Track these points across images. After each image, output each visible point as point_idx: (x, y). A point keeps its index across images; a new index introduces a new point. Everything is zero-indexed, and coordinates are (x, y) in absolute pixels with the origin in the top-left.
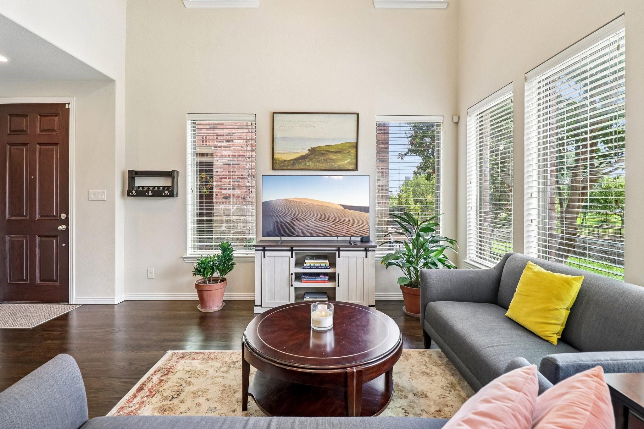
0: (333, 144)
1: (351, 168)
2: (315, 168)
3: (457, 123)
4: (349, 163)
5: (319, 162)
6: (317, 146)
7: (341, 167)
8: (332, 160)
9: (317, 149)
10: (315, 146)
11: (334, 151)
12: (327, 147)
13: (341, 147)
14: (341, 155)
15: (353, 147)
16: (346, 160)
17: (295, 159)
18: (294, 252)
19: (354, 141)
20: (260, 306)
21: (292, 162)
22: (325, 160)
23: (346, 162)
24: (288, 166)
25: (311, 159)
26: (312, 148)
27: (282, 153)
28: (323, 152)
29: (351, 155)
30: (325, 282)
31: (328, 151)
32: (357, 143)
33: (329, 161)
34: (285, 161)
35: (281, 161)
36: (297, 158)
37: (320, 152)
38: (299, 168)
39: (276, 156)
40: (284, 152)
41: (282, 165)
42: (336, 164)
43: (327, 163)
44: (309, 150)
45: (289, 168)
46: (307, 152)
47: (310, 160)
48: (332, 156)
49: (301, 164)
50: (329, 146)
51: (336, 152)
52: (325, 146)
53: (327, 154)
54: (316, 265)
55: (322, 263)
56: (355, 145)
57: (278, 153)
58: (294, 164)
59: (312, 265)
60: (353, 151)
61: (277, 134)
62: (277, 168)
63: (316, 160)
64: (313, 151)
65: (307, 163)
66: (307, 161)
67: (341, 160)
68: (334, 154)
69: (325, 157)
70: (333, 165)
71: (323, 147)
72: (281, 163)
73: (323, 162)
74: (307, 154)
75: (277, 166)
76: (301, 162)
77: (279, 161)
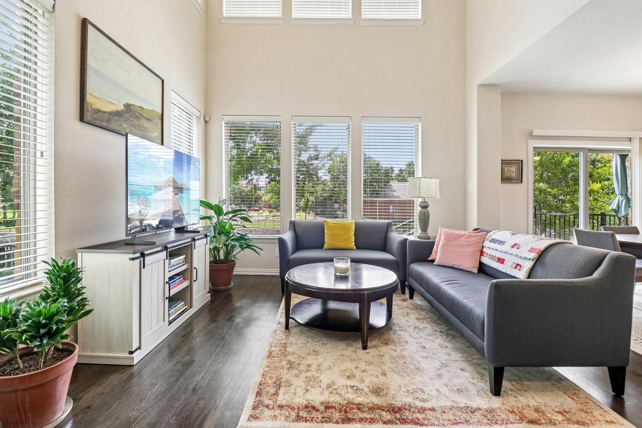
0: (145, 108)
3: (206, 122)
4: (157, 137)
5: (134, 126)
7: (152, 139)
8: (145, 128)
9: (132, 107)
10: (131, 103)
11: (146, 117)
12: (140, 109)
13: (151, 114)
14: (151, 124)
15: (160, 118)
16: (155, 132)
17: (110, 113)
19: (160, 111)
20: (139, 348)
21: (107, 117)
22: (139, 126)
23: (155, 135)
24: (102, 121)
25: (127, 120)
26: (127, 103)
27: (95, 97)
28: (137, 114)
29: (158, 128)
30: (182, 283)
31: (141, 115)
32: (162, 114)
33: (141, 127)
34: (99, 111)
35: (94, 110)
36: (112, 112)
37: (134, 113)
39: (89, 99)
40: (98, 96)
41: (95, 116)
42: (147, 135)
43: (141, 131)
44: (124, 105)
45: (104, 124)
46: (122, 107)
47: (125, 120)
48: (144, 123)
49: (117, 124)
50: (142, 108)
51: (147, 119)
52: (139, 107)
53: (140, 118)
55: (181, 260)
56: (160, 115)
57: (91, 95)
58: (109, 120)
60: (159, 123)
61: (90, 61)
62: (89, 119)
63: (132, 123)
64: (128, 108)
65: (122, 123)
66: (122, 120)
67: (151, 131)
68: (146, 121)
69: (139, 122)
70: (145, 135)
71: (137, 106)
72: (94, 113)
73: (137, 128)
74: (122, 110)
75: (88, 116)
76: (116, 120)
77: (91, 108)
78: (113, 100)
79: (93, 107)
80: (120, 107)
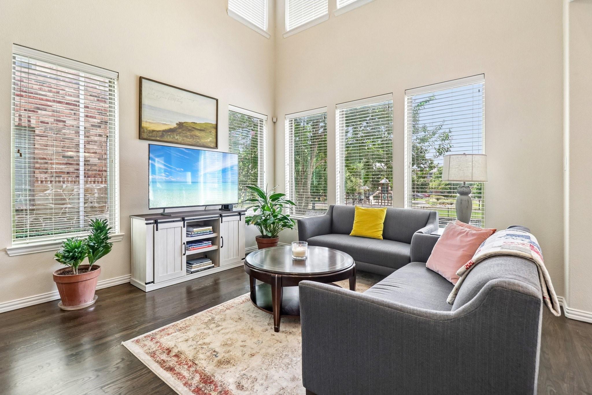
1: (212, 146)
2: (183, 142)
3: (274, 123)
4: (210, 142)
5: (186, 137)
6: (184, 122)
7: (205, 144)
8: (197, 136)
9: (184, 124)
10: (183, 121)
11: (199, 128)
12: (193, 124)
13: (204, 126)
14: (204, 133)
15: (214, 127)
16: (208, 138)
17: (164, 131)
18: (186, 222)
19: (215, 123)
20: (153, 282)
21: (160, 134)
22: (192, 136)
23: (209, 140)
24: (157, 137)
25: (180, 133)
26: (179, 122)
27: (150, 123)
28: (190, 128)
29: (212, 135)
30: (209, 247)
31: (194, 128)
32: (217, 125)
33: (194, 137)
34: (153, 131)
35: (149, 131)
36: (166, 130)
37: (187, 127)
38: (167, 140)
39: (144, 124)
40: (153, 122)
41: (151, 135)
42: (200, 141)
43: (193, 139)
44: (177, 124)
45: (158, 139)
46: (175, 126)
47: (178, 134)
48: (197, 133)
49: (170, 137)
50: (195, 123)
51: (200, 130)
52: (192, 123)
53: (193, 130)
54: (202, 232)
55: (206, 230)
56: (215, 126)
57: (146, 122)
58: (162, 136)
59: (199, 232)
60: (214, 131)
61: (145, 101)
62: (145, 137)
63: (184, 135)
64: (181, 125)
65: (175, 136)
66: (175, 134)
67: (204, 138)
68: (199, 132)
69: (191, 133)
70: (198, 142)
71: (190, 123)
72: (149, 133)
73: (190, 137)
74: (175, 128)
75: (145, 135)
76: (169, 135)
77: (147, 130)
78: (167, 122)
79: (148, 129)
80: (174, 125)
